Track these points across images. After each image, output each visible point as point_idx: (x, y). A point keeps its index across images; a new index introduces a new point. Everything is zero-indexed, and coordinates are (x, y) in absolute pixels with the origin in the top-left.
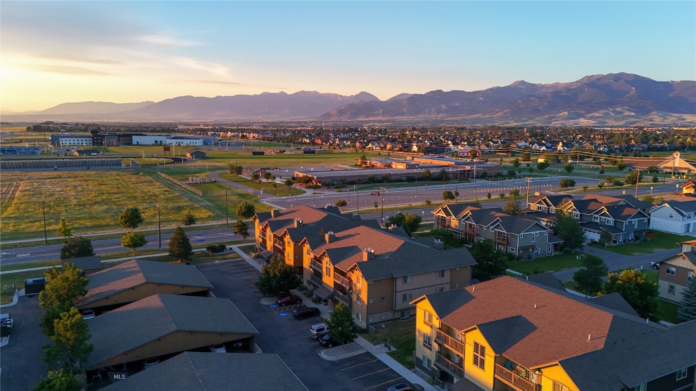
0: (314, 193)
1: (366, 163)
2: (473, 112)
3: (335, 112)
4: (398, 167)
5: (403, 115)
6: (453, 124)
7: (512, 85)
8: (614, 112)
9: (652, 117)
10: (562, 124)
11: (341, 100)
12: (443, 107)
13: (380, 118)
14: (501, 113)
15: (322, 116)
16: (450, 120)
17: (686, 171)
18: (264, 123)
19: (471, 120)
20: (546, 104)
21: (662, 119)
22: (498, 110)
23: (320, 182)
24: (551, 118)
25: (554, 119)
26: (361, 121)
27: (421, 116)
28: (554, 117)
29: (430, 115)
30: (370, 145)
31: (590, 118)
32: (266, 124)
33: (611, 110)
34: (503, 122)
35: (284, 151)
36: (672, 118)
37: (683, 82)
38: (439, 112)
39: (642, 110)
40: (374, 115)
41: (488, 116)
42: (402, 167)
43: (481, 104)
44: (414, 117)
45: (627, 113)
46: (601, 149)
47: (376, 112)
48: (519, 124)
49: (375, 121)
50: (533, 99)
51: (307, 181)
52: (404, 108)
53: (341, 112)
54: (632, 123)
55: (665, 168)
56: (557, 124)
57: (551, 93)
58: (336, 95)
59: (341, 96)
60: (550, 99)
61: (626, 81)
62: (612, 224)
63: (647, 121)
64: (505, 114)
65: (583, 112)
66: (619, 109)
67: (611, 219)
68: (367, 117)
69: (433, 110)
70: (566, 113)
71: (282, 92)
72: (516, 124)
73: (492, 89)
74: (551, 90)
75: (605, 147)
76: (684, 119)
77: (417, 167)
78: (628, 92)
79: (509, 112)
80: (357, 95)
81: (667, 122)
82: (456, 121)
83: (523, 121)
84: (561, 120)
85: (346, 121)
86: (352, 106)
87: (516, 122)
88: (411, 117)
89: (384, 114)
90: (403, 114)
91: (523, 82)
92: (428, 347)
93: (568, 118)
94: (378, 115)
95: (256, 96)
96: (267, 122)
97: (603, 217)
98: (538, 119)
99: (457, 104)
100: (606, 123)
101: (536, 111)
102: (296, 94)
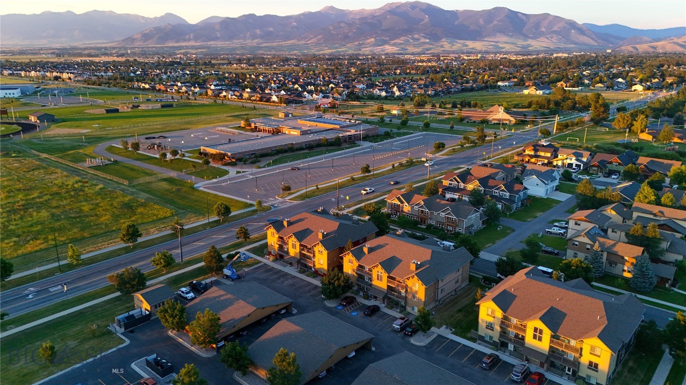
0: (238, 172)
1: (250, 125)
2: (288, 38)
3: (139, 36)
4: (292, 133)
5: (216, 41)
6: (270, 51)
7: (322, 10)
8: (413, 38)
9: (443, 43)
10: (371, 51)
11: (143, 22)
12: (258, 32)
13: (192, 43)
14: (315, 40)
15: (123, 41)
16: (266, 47)
17: (508, 122)
18: (53, 49)
19: (288, 46)
20: (354, 30)
21: (450, 45)
22: (311, 36)
23: (233, 158)
24: (360, 45)
25: (363, 46)
26: (173, 47)
27: (236, 41)
28: (363, 44)
29: (245, 40)
30: (224, 93)
31: (394, 45)
32: (57, 51)
33: (410, 37)
34: (318, 48)
35: (139, 106)
36: (459, 45)
37: (465, 11)
38: (254, 37)
39: (435, 37)
40: (185, 40)
41: (303, 42)
42: (296, 133)
43: (295, 30)
44: (229, 43)
45: (423, 40)
46: (430, 92)
47: (187, 37)
48: (333, 51)
49: (187, 47)
50: (342, 25)
51: (220, 157)
52: (217, 33)
53: (146, 37)
54: (428, 50)
55: (493, 119)
56: (366, 51)
57: (359, 19)
58: (137, 17)
59: (143, 17)
60: (358, 26)
61: (422, 10)
62: (508, 197)
63: (439, 48)
64: (318, 40)
65: (387, 39)
66: (416, 36)
67: (508, 194)
68: (177, 42)
69: (248, 35)
70: (373, 40)
71: (68, 12)
72: (330, 51)
73: (304, 14)
74: (358, 17)
75: (432, 90)
76: (467, 46)
77: (309, 132)
78: (423, 20)
79: (322, 38)
80: (162, 17)
81: (455, 48)
82: (274, 48)
83: (336, 48)
84: (370, 48)
85: (155, 47)
86: (158, 30)
87: (330, 48)
88: (226, 43)
89: (196, 39)
90: (216, 39)
91: (332, 8)
92: (490, 329)
93: (376, 45)
94: (189, 40)
95: (34, 15)
96: (57, 49)
97: (501, 192)
98: (349, 45)
99: (271, 29)
100: (407, 49)
101: (346, 38)
102: (87, 14)
